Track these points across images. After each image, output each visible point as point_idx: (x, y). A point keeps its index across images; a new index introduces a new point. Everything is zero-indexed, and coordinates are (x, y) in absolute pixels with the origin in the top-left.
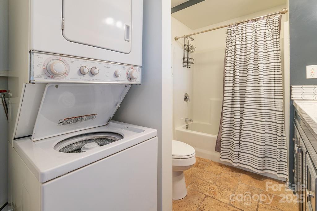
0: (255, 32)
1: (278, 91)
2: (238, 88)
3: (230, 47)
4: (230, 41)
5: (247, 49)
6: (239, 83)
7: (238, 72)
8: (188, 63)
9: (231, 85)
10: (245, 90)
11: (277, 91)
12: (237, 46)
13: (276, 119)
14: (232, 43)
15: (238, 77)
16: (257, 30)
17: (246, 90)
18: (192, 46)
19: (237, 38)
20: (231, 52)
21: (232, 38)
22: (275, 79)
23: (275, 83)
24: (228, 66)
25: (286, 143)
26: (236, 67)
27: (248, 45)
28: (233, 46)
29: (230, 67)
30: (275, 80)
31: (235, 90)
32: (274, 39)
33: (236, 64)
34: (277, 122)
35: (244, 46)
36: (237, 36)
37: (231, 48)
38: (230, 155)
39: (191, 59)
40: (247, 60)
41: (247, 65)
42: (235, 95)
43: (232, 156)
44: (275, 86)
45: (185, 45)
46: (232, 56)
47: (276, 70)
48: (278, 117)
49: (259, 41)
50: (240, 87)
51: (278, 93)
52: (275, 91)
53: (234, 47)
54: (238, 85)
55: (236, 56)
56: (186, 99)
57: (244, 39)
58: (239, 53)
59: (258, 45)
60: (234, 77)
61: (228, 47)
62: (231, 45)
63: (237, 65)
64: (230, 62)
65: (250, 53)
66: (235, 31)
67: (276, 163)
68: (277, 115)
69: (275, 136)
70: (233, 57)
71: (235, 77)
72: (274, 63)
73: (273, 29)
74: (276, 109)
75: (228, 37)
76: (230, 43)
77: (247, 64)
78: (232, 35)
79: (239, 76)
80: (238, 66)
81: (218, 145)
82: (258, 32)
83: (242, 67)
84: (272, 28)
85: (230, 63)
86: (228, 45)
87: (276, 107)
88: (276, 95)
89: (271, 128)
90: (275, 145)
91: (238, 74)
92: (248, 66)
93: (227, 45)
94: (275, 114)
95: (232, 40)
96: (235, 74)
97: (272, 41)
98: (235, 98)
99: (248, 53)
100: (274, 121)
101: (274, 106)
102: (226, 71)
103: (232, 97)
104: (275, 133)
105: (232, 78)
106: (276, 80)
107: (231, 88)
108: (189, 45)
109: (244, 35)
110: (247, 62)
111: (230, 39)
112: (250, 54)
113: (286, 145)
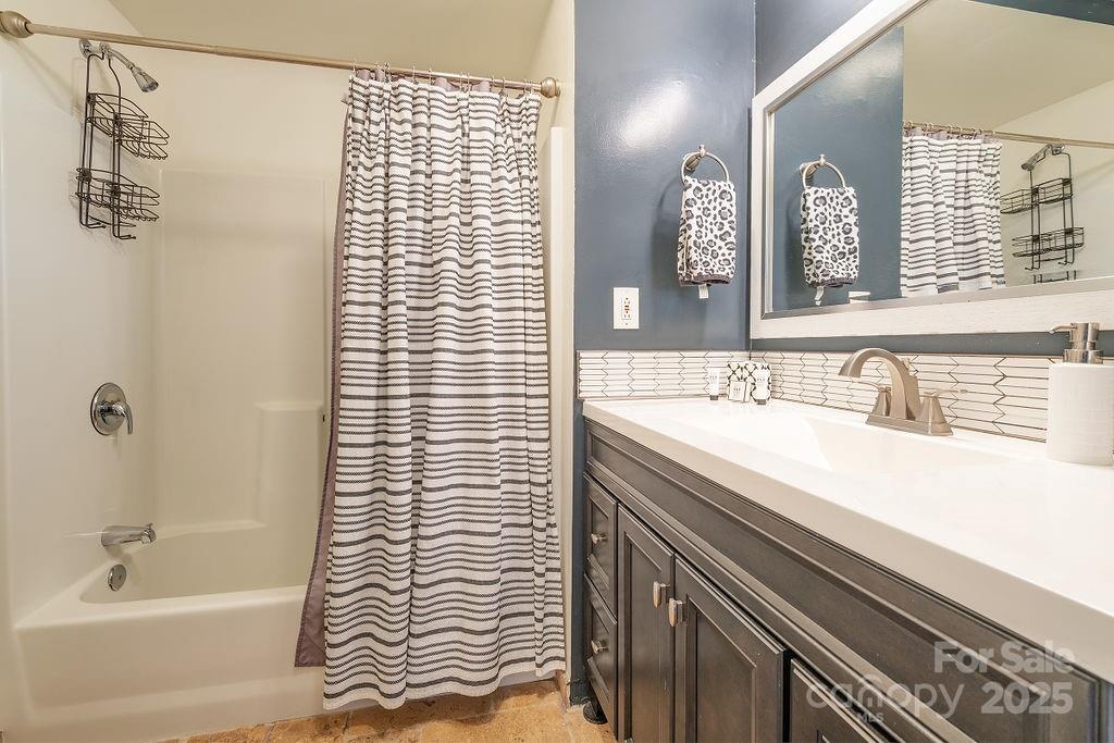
0: (463, 134)
1: (535, 368)
2: (404, 356)
3: (366, 168)
4: (364, 141)
5: (435, 195)
6: (405, 334)
7: (403, 287)
8: (115, 209)
9: (375, 345)
10: (428, 367)
11: (532, 368)
12: (394, 170)
13: (532, 469)
14: (373, 153)
15: (402, 309)
16: (470, 129)
17: (435, 365)
18: (143, 119)
19: (392, 135)
20: (370, 191)
21: (374, 129)
22: (528, 324)
23: (525, 341)
24: (355, 256)
25: (557, 548)
26: (392, 263)
27: (437, 178)
28: (376, 165)
29: (365, 259)
30: (525, 328)
31: (390, 366)
32: (523, 178)
33: (392, 251)
34: (535, 479)
35: (421, 178)
36: (393, 126)
37: (368, 175)
38: (374, 663)
39: (137, 190)
40: (435, 241)
41: (435, 263)
42: (392, 391)
43: (380, 667)
44: (525, 353)
45: (90, 98)
46: (375, 211)
47: (530, 294)
48: (537, 462)
49: (477, 173)
50: (411, 352)
51: (536, 375)
52: (528, 368)
53: (380, 171)
54: (404, 343)
55: (392, 217)
56: (106, 413)
57: (423, 150)
58: (404, 204)
59: (474, 188)
60: (385, 308)
61: (355, 169)
62: (369, 164)
63: (397, 256)
64: (367, 236)
65: (445, 212)
66: (386, 103)
67: (532, 629)
68: (534, 455)
69: (527, 532)
70: (379, 218)
71: (391, 310)
72: (524, 266)
73: (519, 140)
74: (531, 435)
75: (354, 120)
76: (363, 148)
77: (436, 257)
78: (375, 117)
79: (404, 303)
80: (401, 262)
81: (312, 632)
82: (473, 135)
83: (416, 270)
84: (516, 134)
85: (368, 243)
86: (356, 160)
87: (530, 426)
88: (529, 382)
89: (516, 503)
90: (529, 564)
91: (402, 296)
92: (437, 268)
93: (350, 158)
94: (525, 453)
95: (372, 138)
96: (391, 298)
97: (516, 185)
98: (392, 404)
99: (438, 212)
100: (524, 476)
101: (524, 424)
102: (350, 279)
103: (378, 398)
104: (526, 520)
105: (376, 310)
106: (529, 331)
107: (375, 357)
108: (123, 102)
109: (423, 131)
110: (436, 248)
111: (365, 134)
112: (446, 218)
113: (558, 555)
